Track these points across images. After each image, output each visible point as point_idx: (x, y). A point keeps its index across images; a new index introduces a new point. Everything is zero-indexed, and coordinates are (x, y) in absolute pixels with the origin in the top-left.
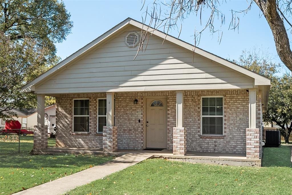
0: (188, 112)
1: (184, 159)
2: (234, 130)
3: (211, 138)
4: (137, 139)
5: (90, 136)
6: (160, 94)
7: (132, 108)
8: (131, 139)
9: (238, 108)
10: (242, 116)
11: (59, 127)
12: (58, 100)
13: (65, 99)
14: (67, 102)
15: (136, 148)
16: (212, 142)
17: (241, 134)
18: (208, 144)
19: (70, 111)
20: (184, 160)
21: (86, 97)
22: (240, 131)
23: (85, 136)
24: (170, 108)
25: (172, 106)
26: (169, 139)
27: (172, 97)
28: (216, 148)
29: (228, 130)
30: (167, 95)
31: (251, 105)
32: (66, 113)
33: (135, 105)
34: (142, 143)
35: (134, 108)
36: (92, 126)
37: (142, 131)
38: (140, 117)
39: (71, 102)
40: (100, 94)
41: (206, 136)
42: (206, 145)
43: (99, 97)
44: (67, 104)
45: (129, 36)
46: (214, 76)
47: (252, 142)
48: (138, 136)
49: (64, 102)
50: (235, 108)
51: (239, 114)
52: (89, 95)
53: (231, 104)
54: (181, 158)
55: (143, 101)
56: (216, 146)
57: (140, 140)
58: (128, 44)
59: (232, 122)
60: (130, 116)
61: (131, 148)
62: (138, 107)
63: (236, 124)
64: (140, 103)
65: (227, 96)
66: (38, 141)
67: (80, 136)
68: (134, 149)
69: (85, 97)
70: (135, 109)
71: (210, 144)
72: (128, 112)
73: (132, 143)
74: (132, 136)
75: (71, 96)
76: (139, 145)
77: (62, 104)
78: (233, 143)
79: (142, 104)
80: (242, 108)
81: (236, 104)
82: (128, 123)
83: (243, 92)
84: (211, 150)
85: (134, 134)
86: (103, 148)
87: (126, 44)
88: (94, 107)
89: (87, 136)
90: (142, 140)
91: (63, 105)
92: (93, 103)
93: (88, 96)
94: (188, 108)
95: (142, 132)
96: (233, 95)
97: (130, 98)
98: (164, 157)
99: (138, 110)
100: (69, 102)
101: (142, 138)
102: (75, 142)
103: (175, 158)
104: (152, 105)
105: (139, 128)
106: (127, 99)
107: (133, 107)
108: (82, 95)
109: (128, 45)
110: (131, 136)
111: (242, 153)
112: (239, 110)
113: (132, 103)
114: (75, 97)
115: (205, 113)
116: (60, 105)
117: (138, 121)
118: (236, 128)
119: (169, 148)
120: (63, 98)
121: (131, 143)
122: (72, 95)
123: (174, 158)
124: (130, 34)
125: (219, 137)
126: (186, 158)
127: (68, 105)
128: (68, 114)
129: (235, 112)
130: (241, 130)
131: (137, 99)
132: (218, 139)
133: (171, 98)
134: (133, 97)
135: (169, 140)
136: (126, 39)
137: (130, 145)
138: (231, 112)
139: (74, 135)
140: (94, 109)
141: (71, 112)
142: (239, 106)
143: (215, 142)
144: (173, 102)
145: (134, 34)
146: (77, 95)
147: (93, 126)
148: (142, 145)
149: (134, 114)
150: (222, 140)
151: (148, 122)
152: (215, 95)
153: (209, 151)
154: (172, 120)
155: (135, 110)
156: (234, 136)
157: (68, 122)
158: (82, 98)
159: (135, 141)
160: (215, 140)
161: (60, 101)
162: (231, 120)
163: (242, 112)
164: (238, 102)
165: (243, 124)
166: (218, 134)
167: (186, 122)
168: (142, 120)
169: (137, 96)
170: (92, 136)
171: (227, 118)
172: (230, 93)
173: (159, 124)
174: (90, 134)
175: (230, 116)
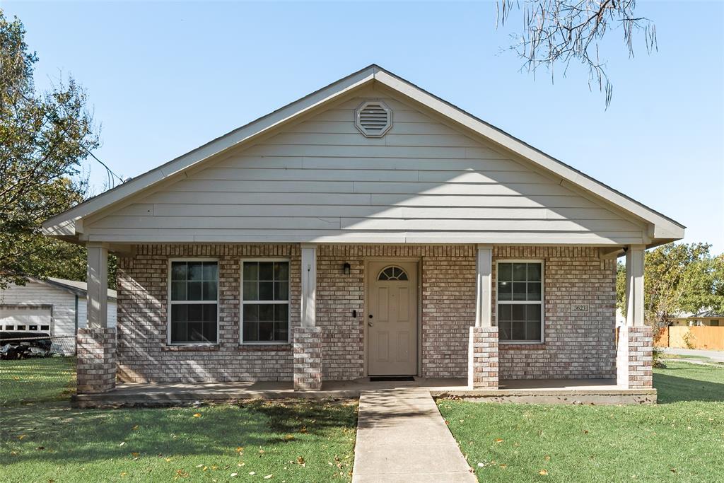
0: (470, 293)
1: (500, 396)
2: (564, 331)
3: (518, 349)
4: (349, 357)
5: (220, 353)
6: (406, 252)
7: (335, 282)
8: (333, 357)
9: (573, 285)
10: (580, 301)
11: (127, 332)
12: (124, 260)
13: (147, 260)
14: (153, 266)
15: (345, 378)
16: (520, 356)
17: (580, 339)
18: (512, 362)
19: (161, 291)
20: (499, 399)
21: (211, 256)
22: (577, 332)
23: (205, 353)
24: (428, 285)
25: (434, 280)
26: (426, 353)
27: (434, 259)
28: (529, 369)
29: (553, 331)
30: (423, 255)
31: (636, 279)
32: (151, 295)
33: (344, 276)
34: (362, 365)
35: (342, 284)
36: (227, 328)
37: (361, 336)
38: (356, 304)
39: (164, 267)
40: (249, 248)
41: (508, 345)
42: (507, 365)
43: (247, 256)
44: (152, 271)
45: (365, 110)
46: (564, 216)
47: (638, 354)
48: (350, 348)
49: (142, 266)
50: (567, 285)
51: (575, 297)
52: (218, 250)
53: (559, 276)
54: (493, 396)
55: (363, 267)
56: (528, 364)
57: (356, 357)
58: (363, 128)
59: (562, 314)
60: (330, 302)
61: (331, 379)
62: (351, 280)
63: (570, 319)
64: (355, 272)
65: (551, 259)
66: (94, 372)
67: (190, 354)
68: (340, 379)
69: (206, 256)
70: (344, 287)
71: (516, 361)
72: (327, 293)
73: (336, 365)
74: (336, 349)
75: (164, 251)
76: (354, 370)
77: (138, 271)
78: (563, 358)
79: (360, 274)
80: (582, 285)
81: (569, 276)
82: (326, 319)
83: (583, 254)
84: (519, 373)
85: (340, 344)
86: (295, 380)
87: (357, 128)
88: (231, 280)
89: (213, 353)
90: (360, 357)
91: (139, 275)
92: (229, 271)
93: (215, 253)
94: (470, 285)
95: (361, 340)
96: (564, 259)
97: (330, 261)
98: (452, 396)
99: (351, 289)
100: (157, 267)
101: (361, 353)
102: (177, 369)
103: (479, 397)
104: (382, 278)
105: (354, 332)
106: (323, 263)
107: (337, 281)
108: (199, 249)
109: (365, 131)
110: (332, 349)
111: (580, 377)
112: (576, 289)
113: (337, 272)
114: (177, 253)
115: (504, 295)
116: (132, 273)
117: (351, 315)
118: (570, 327)
119: (426, 374)
120: (138, 254)
121: (333, 365)
122: (168, 249)
123: (475, 397)
124: (368, 106)
125: (536, 347)
126: (503, 396)
127: (156, 275)
128: (156, 296)
129: (567, 293)
130: (579, 331)
131: (349, 262)
132: (533, 349)
133: (432, 263)
134: (337, 259)
135: (426, 355)
136: (359, 116)
137: (330, 370)
138: (559, 293)
139: (173, 351)
140: (234, 284)
141: (164, 293)
142: (576, 281)
143: (527, 356)
144: (436, 272)
145: (379, 106)
146: (182, 249)
147: (230, 328)
148: (361, 370)
149: (340, 297)
150: (541, 352)
151: (371, 317)
152: (527, 258)
153: (515, 377)
154: (433, 310)
155: (343, 289)
156: (565, 344)
157: (156, 319)
158: (197, 256)
159: (342, 361)
160: (526, 352)
161: (131, 263)
162: (559, 310)
163: (581, 293)
164: (573, 272)
165: (583, 318)
166: (529, 339)
167: (465, 315)
168: (361, 310)
169: (349, 256)
170: (227, 353)
171: (550, 306)
172: (559, 253)
173: (398, 321)
174: (221, 349)
175: (558, 301)
